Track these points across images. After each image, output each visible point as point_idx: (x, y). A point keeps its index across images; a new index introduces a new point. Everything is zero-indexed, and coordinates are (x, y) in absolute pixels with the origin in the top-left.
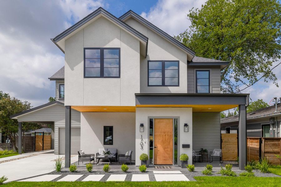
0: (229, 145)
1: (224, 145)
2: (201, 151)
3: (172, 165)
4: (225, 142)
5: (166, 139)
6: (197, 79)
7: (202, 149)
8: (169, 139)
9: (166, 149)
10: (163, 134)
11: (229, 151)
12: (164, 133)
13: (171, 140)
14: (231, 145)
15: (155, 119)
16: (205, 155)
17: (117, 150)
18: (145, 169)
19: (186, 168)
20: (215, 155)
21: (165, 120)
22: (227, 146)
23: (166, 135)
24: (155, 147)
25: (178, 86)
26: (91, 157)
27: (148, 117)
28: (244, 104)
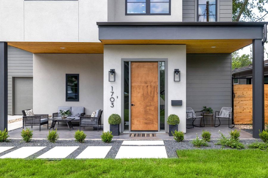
0: (244, 102)
1: (238, 102)
2: (204, 110)
3: (157, 131)
4: (239, 97)
5: (148, 92)
6: (198, 5)
7: (205, 107)
8: (153, 92)
9: (148, 108)
10: (143, 84)
11: (245, 110)
12: (146, 83)
13: (155, 93)
14: (247, 102)
15: (131, 62)
16: (209, 116)
17: (84, 109)
18: (111, 137)
19: (173, 136)
20: (222, 116)
21: (146, 64)
22: (242, 102)
23: (147, 86)
24: (132, 105)
25: (169, 14)
26: (41, 120)
27: (122, 59)
28: (261, 38)
